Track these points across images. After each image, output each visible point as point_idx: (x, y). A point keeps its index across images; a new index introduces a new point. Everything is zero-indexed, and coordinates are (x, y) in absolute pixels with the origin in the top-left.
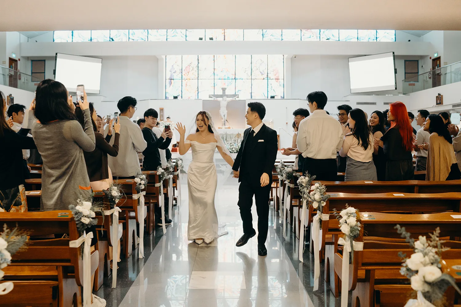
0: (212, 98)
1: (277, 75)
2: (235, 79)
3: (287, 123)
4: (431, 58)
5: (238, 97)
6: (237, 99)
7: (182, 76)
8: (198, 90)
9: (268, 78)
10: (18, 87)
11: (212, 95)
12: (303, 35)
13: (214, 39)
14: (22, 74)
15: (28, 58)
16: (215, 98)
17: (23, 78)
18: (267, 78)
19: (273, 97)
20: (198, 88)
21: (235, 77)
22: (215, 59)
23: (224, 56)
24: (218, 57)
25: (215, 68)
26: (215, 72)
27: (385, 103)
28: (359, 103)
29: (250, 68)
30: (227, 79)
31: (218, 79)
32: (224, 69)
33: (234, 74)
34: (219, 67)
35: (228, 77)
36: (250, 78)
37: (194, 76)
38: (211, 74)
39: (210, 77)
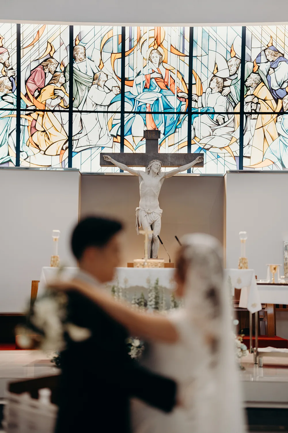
0: (111, 164)
5: (201, 164)
6: (197, 171)
7: (19, 98)
8: (70, 147)
11: (113, 155)
16: (123, 166)
21: (190, 106)
22: (127, 48)
23: (153, 39)
24: (136, 43)
25: (126, 76)
26: (127, 89)
29: (239, 77)
30: (164, 113)
31: (134, 113)
32: (153, 80)
33: (186, 96)
34: (138, 75)
35: (165, 104)
36: (238, 109)
37: (58, 101)
38: (112, 95)
39: (108, 106)
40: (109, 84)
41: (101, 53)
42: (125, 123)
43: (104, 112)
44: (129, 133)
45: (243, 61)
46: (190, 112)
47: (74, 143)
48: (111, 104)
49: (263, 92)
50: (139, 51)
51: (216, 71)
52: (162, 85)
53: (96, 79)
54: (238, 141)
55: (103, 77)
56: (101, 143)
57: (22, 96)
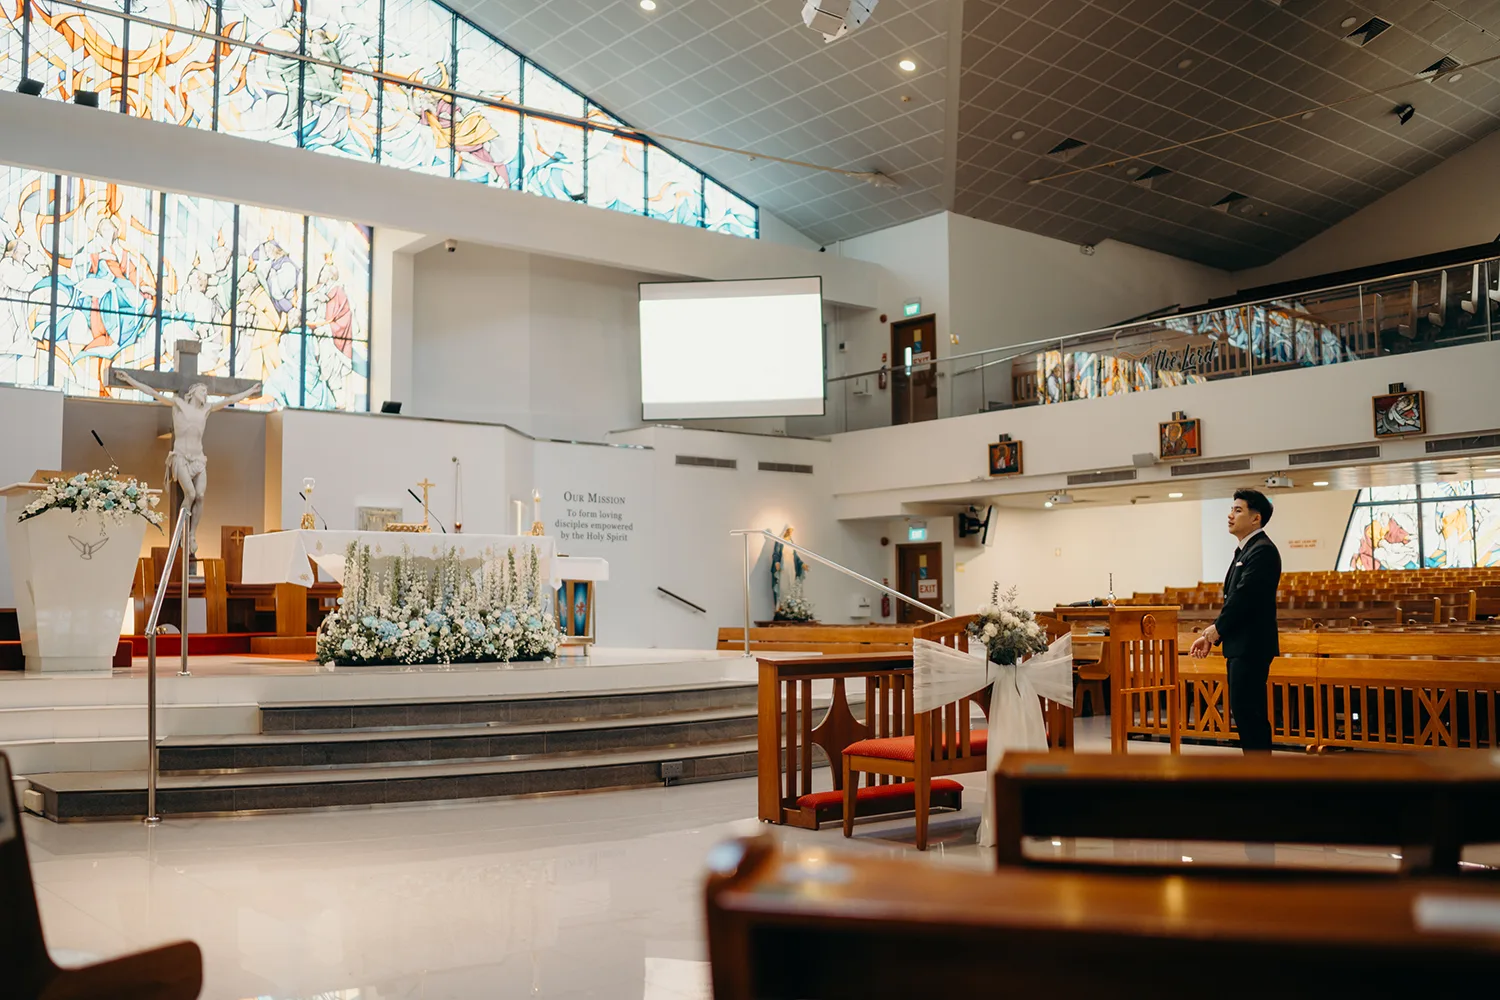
0: (126, 385)
1: (342, 322)
4: (883, 319)
9: (303, 326)
12: (461, 169)
18: (299, 330)
21: (158, 307)
22: (63, 210)
23: (105, 203)
24: (77, 203)
25: (61, 252)
26: (61, 270)
27: (764, 466)
28: (683, 460)
29: (230, 275)
30: (120, 313)
31: (73, 308)
32: (103, 263)
33: (154, 293)
34: (80, 251)
35: (121, 301)
36: (227, 319)
38: (36, 278)
39: (30, 293)
40: (32, 260)
41: (20, 211)
42: (58, 321)
43: (23, 301)
44: (64, 337)
45: (235, 254)
46: (158, 315)
48: (34, 290)
49: (262, 300)
50: (83, 217)
51: (197, 262)
52: (118, 272)
53: (11, 249)
54: (228, 364)
55: (22, 249)
56: (16, 349)
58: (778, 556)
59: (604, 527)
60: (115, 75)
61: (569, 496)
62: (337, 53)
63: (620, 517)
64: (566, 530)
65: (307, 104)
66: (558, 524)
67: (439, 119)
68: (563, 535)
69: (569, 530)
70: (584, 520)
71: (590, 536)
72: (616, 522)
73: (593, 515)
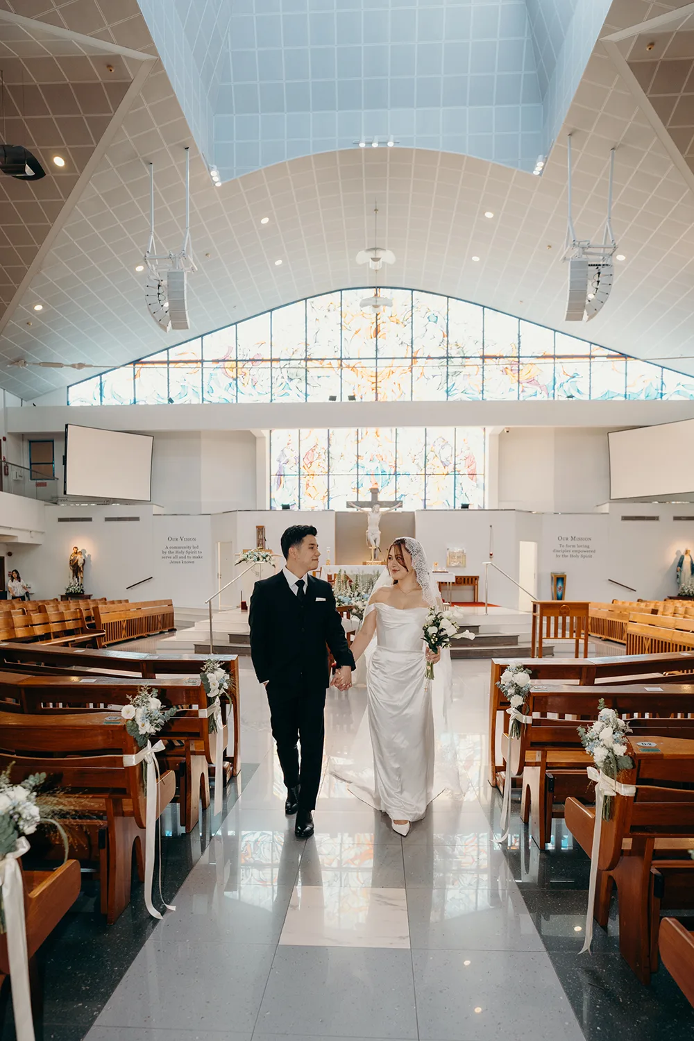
0: (352, 507)
1: (472, 467)
2: (395, 474)
3: (491, 555)
5: (401, 506)
6: (399, 510)
7: (300, 468)
8: (328, 495)
9: (455, 471)
10: (3, 489)
11: (354, 503)
12: (523, 391)
13: (358, 399)
14: (10, 466)
15: (21, 436)
16: (359, 508)
17: (13, 472)
18: (453, 473)
19: (465, 506)
20: (328, 491)
21: (396, 471)
22: (360, 439)
23: (375, 435)
24: (365, 437)
25: (360, 454)
26: (360, 461)
27: (676, 518)
28: (625, 518)
29: (424, 454)
30: (381, 475)
31: (365, 475)
32: (375, 456)
33: (394, 465)
35: (382, 470)
36: (423, 472)
37: (321, 469)
38: (352, 465)
39: (350, 471)
40: (351, 458)
41: (346, 441)
42: (359, 481)
43: (347, 475)
44: (362, 486)
45: (426, 445)
47: (330, 493)
48: (352, 470)
49: (437, 462)
50: (367, 440)
51: (410, 450)
52: (380, 459)
53: (343, 456)
54: (424, 490)
55: (346, 455)
57: (301, 467)
58: (680, 564)
59: (579, 552)
60: (373, 383)
61: (560, 538)
62: (463, 351)
63: (588, 547)
64: (558, 554)
65: (450, 377)
66: (554, 551)
67: (512, 370)
68: (557, 556)
69: (561, 554)
70: (568, 549)
71: (571, 556)
72: (585, 549)
73: (574, 546)
